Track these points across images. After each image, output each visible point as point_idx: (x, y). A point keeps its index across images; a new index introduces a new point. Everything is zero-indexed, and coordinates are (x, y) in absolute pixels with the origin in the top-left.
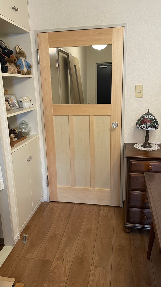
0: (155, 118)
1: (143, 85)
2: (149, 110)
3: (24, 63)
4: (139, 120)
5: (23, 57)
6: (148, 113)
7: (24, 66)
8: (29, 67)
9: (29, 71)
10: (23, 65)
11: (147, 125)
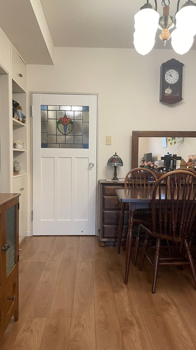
0: (120, 158)
1: (111, 136)
2: (116, 153)
3: (20, 114)
4: (109, 160)
5: (20, 110)
6: (116, 155)
7: (21, 116)
8: (24, 117)
9: (24, 121)
10: (19, 115)
11: (115, 162)
